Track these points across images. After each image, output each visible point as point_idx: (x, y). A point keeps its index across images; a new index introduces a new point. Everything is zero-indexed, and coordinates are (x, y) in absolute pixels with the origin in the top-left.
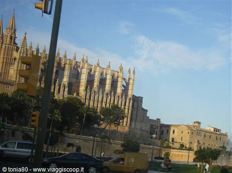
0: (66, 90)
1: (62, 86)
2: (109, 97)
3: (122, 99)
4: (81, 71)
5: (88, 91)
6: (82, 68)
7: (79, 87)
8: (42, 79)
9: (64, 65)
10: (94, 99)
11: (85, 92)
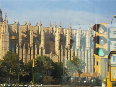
0: (44, 51)
1: (40, 48)
2: (80, 52)
3: (91, 52)
4: (55, 34)
5: (62, 49)
6: (56, 32)
7: (54, 47)
8: (23, 45)
9: (41, 32)
10: (67, 55)
11: (59, 51)
